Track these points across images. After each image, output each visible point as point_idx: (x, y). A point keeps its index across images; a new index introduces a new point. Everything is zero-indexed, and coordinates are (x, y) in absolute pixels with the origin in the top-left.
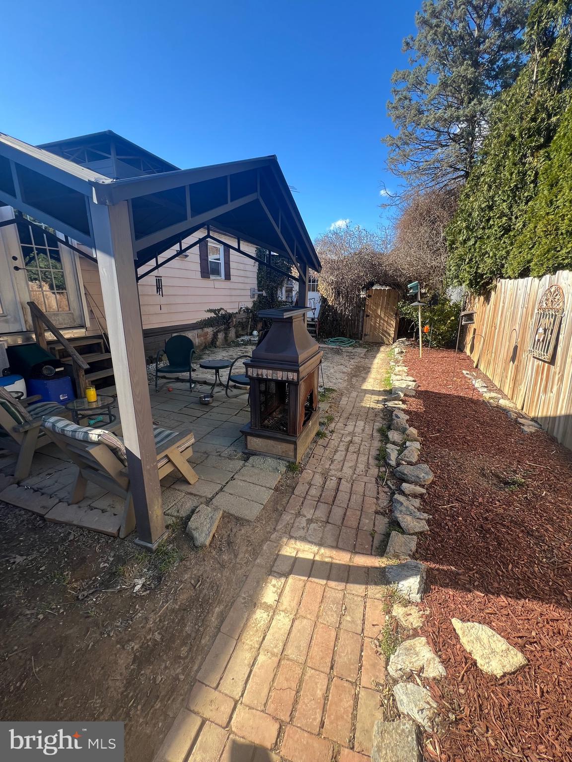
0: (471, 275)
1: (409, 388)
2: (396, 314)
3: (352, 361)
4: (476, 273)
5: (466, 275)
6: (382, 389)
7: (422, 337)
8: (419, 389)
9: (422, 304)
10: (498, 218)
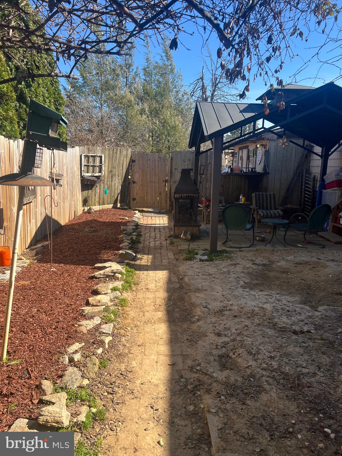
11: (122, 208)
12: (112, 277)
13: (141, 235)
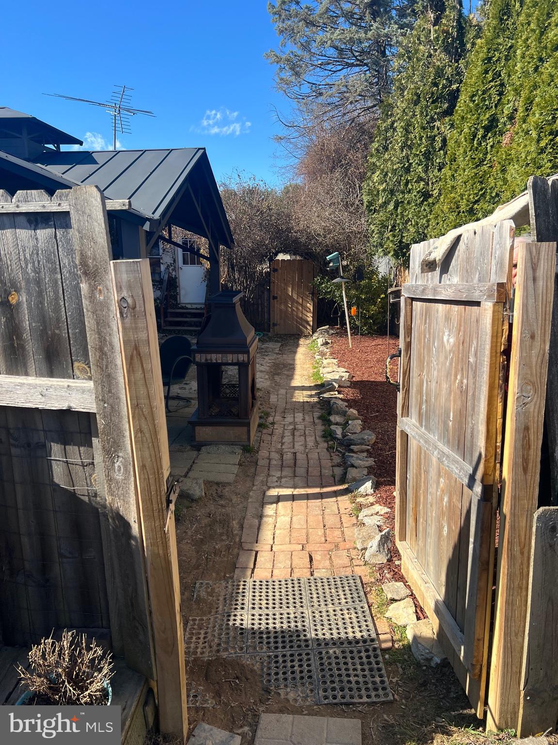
0: (395, 245)
1: (343, 379)
2: (313, 294)
3: (266, 358)
4: (401, 242)
5: (391, 245)
6: (313, 385)
7: (350, 322)
8: (354, 379)
9: (344, 280)
10: (415, 182)
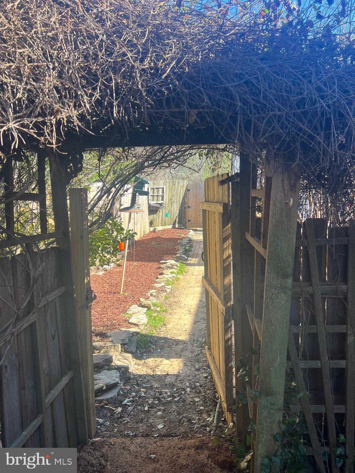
11: (179, 228)
12: (171, 267)
13: (193, 247)
